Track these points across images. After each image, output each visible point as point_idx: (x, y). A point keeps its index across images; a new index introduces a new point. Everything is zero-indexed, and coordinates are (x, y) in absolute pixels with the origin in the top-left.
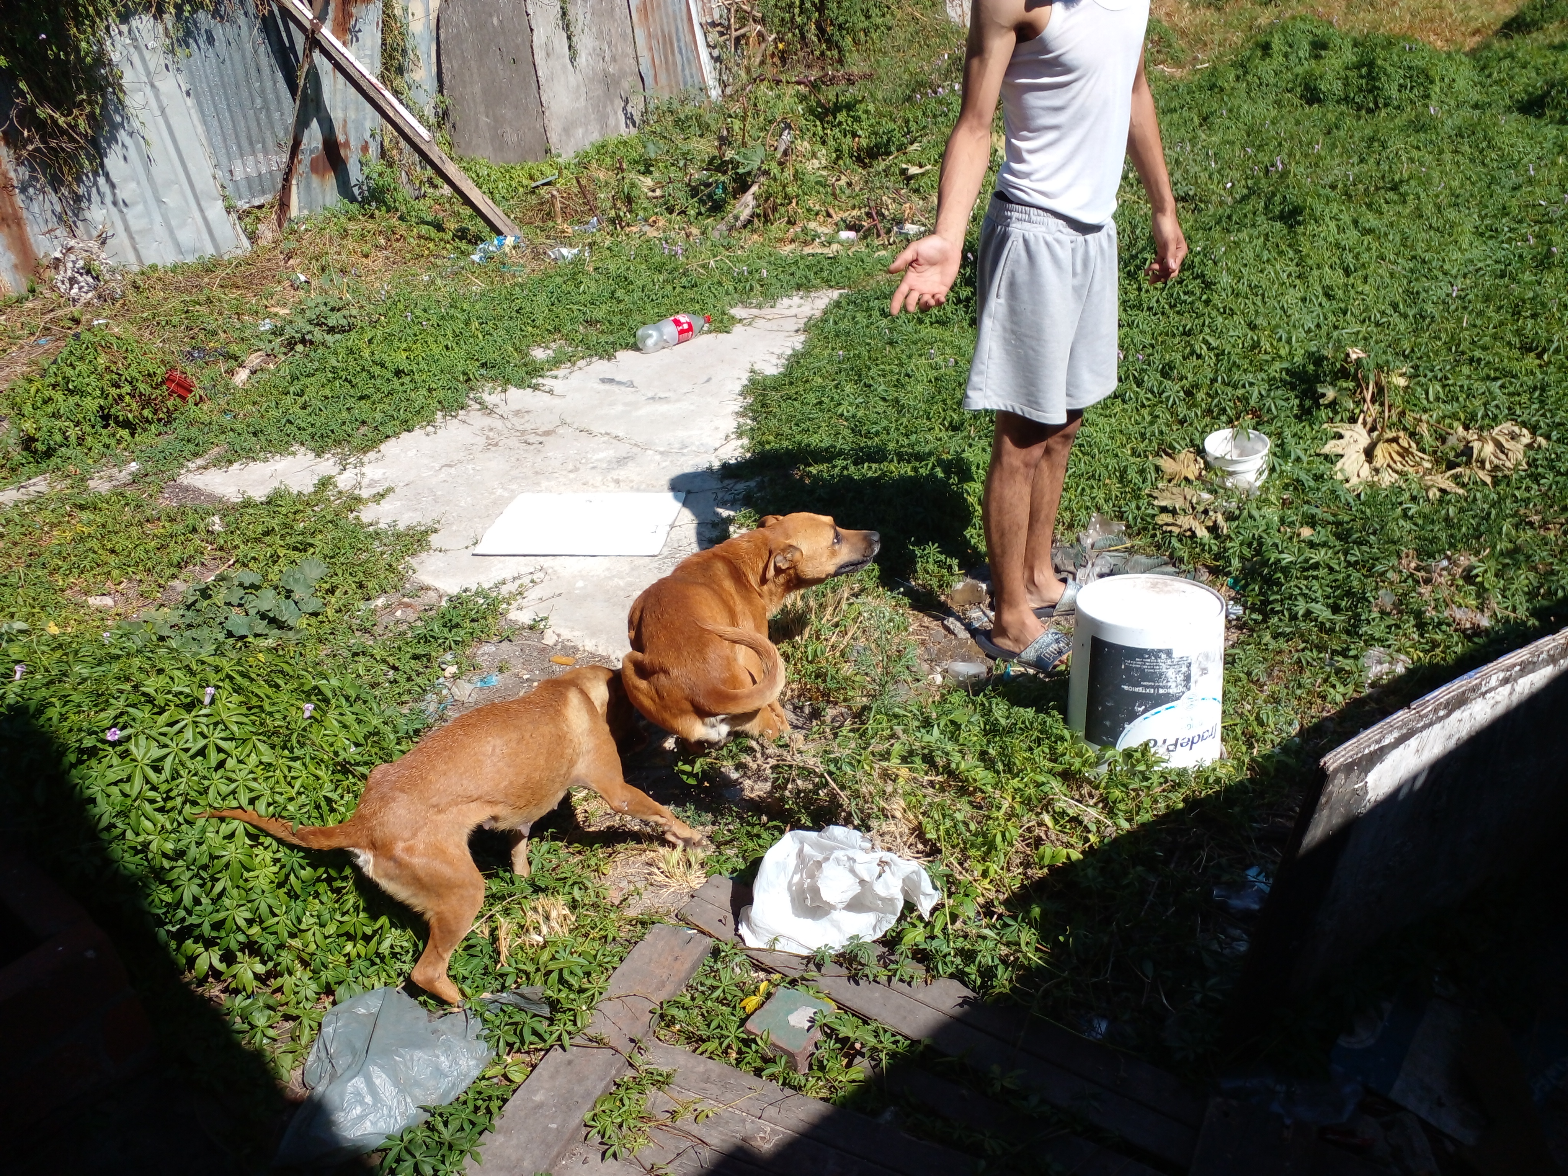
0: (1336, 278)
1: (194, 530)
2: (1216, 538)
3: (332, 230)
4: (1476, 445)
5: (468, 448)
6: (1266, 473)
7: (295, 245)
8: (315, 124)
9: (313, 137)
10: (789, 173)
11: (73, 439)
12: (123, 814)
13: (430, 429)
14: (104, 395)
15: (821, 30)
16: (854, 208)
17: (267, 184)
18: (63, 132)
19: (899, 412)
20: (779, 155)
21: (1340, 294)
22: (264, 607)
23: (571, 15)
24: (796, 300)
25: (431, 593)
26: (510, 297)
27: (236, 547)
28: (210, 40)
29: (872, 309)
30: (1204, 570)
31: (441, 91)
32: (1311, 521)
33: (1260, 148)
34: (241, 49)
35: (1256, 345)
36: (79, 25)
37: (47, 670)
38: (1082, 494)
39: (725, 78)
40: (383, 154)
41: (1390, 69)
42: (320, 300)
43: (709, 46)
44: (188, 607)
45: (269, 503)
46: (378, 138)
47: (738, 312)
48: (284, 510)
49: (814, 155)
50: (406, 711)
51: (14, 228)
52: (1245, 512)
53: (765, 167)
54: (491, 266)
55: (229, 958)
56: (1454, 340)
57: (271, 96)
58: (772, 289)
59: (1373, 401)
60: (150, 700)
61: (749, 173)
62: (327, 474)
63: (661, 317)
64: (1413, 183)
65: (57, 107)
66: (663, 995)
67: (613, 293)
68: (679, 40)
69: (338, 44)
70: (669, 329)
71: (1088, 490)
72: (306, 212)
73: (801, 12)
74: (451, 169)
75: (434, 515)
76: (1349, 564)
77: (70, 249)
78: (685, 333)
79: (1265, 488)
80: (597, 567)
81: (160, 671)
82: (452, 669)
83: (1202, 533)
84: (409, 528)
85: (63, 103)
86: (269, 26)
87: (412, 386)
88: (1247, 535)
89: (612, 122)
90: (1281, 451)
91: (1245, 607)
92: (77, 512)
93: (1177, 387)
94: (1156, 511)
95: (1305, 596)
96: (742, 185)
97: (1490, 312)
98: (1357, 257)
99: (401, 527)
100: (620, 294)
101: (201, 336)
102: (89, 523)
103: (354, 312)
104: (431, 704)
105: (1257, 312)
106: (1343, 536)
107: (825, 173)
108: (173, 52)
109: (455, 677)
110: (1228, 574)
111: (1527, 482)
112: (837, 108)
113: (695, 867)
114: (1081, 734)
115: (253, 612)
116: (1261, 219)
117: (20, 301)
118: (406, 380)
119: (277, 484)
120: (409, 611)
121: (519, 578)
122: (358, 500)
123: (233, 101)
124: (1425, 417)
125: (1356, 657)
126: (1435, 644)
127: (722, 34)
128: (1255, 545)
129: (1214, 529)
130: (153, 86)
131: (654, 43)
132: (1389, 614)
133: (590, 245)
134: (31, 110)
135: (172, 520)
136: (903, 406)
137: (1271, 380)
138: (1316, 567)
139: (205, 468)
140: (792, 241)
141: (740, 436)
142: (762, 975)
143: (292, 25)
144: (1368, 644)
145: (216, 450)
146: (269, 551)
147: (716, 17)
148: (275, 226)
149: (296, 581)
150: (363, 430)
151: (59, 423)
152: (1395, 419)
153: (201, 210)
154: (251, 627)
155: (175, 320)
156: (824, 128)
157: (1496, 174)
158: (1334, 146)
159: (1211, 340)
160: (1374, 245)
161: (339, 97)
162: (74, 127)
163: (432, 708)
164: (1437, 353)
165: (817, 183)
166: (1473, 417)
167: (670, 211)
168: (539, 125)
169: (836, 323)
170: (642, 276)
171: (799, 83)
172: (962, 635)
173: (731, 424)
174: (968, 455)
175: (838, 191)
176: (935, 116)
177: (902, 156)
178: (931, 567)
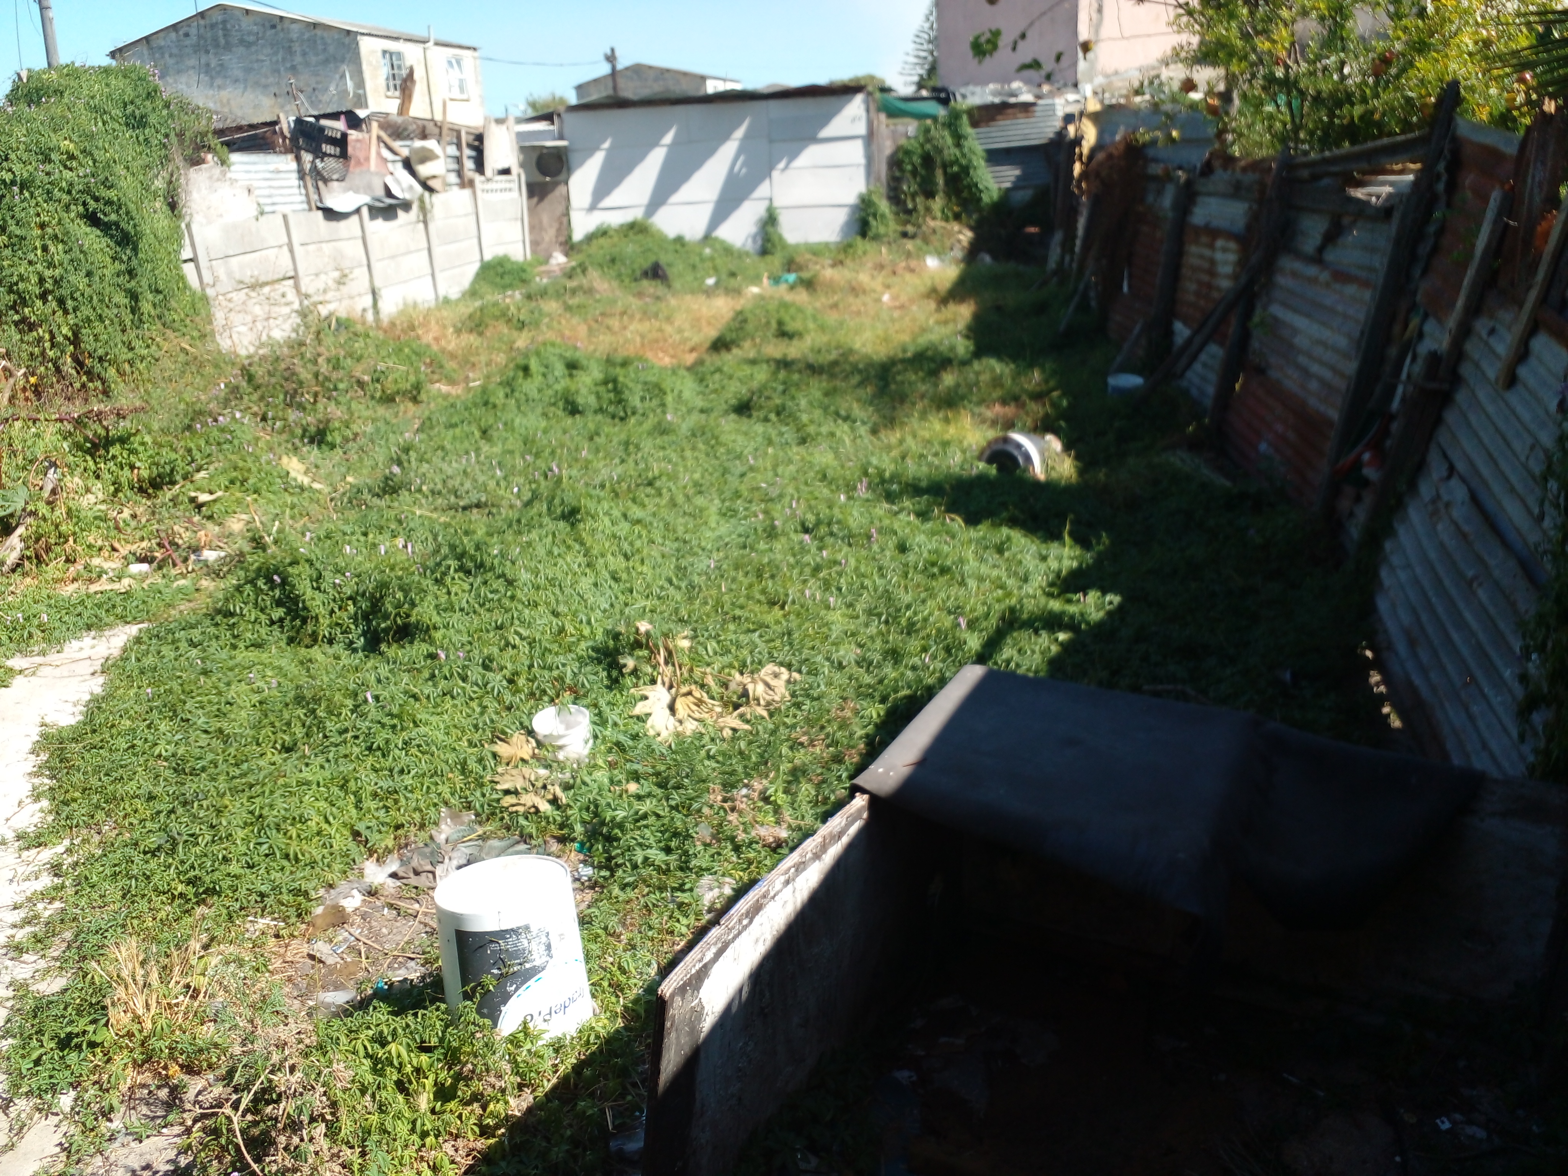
0: (617, 563)
2: (557, 809)
4: (750, 687)
6: (591, 741)
10: (60, 512)
15: (79, 363)
16: (142, 539)
19: (225, 742)
20: (46, 494)
21: (624, 576)
24: (88, 641)
29: (179, 640)
30: (552, 841)
32: (635, 776)
33: (537, 455)
35: (562, 630)
38: (428, 792)
41: (631, 385)
47: (17, 662)
49: (88, 490)
52: (578, 781)
53: (30, 508)
56: (719, 604)
58: (57, 633)
59: (666, 663)
61: (12, 515)
64: (664, 479)
71: (433, 788)
73: (53, 346)
76: (672, 808)
79: (593, 755)
83: (545, 807)
88: (584, 800)
90: (600, 720)
91: (594, 867)
93: (499, 677)
94: (500, 795)
95: (640, 845)
97: (740, 575)
98: (631, 544)
105: (557, 601)
106: (662, 785)
107: (103, 507)
110: (573, 840)
111: (793, 710)
112: (108, 442)
116: (546, 520)
124: (708, 670)
125: (691, 890)
126: (750, 862)
128: (592, 807)
129: (554, 801)
132: (709, 845)
136: (228, 736)
137: (580, 659)
138: (645, 816)
140: (74, 580)
141: (37, 798)
144: (699, 876)
152: (686, 675)
156: (96, 463)
157: (726, 464)
158: (597, 450)
159: (521, 630)
160: (644, 533)
164: (708, 616)
165: (95, 518)
166: (744, 665)
169: (138, 660)
171: (61, 420)
172: (330, 961)
173: (25, 788)
174: (306, 775)
175: (121, 524)
176: (219, 444)
177: (189, 485)
178: (285, 898)
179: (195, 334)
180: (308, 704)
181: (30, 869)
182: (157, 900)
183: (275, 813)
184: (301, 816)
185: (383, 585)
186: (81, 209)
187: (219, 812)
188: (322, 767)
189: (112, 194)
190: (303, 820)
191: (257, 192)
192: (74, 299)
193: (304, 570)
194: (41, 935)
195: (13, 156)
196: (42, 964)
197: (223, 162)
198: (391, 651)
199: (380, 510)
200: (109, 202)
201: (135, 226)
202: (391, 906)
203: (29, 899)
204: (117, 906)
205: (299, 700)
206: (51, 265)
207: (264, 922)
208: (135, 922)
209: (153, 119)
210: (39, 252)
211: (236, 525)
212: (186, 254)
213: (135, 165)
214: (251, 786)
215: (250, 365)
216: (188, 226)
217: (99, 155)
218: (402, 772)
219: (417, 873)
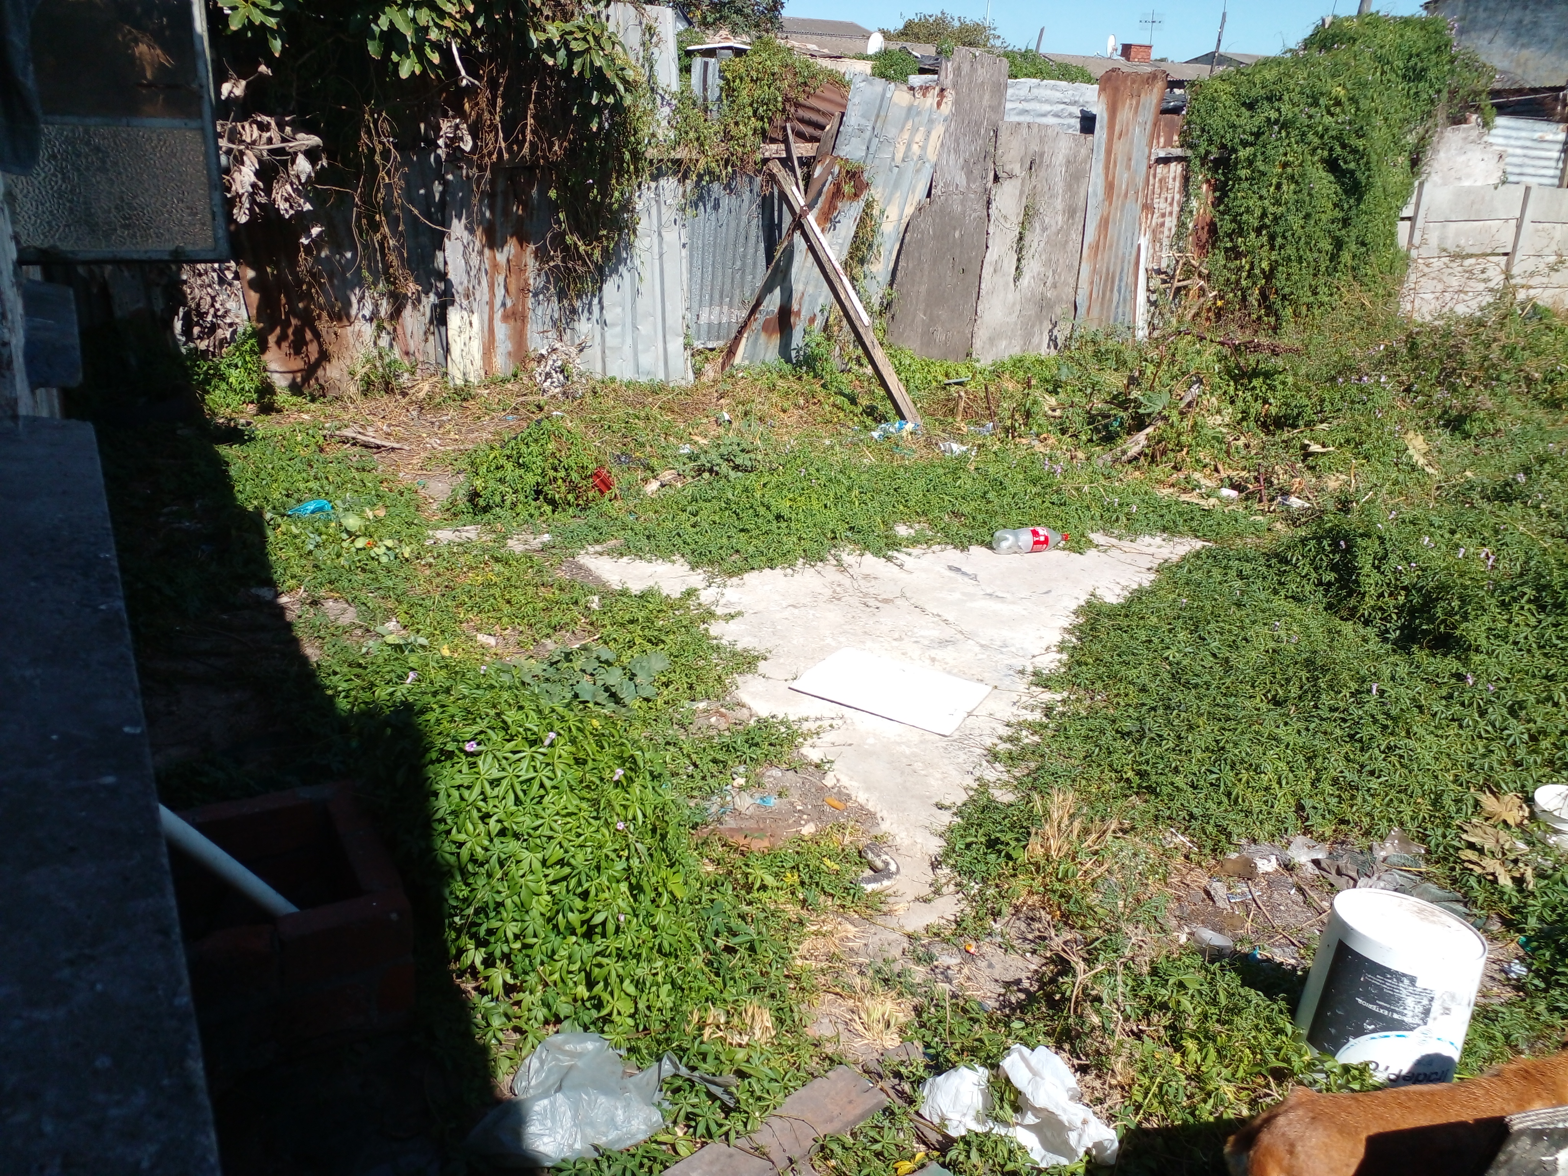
1: (576, 603)
2: (1519, 891)
3: (762, 383)
5: (815, 596)
7: (729, 387)
8: (777, 291)
9: (774, 301)
10: (1187, 424)
11: (508, 503)
12: (455, 813)
13: (789, 571)
14: (543, 474)
15: (1264, 296)
16: (1244, 469)
17: (723, 332)
18: (580, 257)
19: (1226, 672)
20: (1182, 405)
22: (610, 682)
23: (1026, 242)
24: (1158, 540)
25: (745, 710)
26: (893, 476)
27: (604, 626)
28: (716, 207)
29: (1231, 568)
30: (1496, 920)
31: (891, 285)
34: (738, 219)
36: (620, 175)
37: (431, 682)
38: (1388, 805)
39: (1156, 322)
40: (826, 328)
42: (736, 440)
43: (1148, 290)
44: (552, 664)
45: (641, 597)
46: (826, 314)
47: (1097, 537)
48: (651, 607)
49: (1219, 412)
50: (692, 804)
51: (519, 323)
52: (1558, 874)
53: (1166, 413)
54: (886, 445)
55: (489, 962)
57: (749, 261)
58: (1137, 525)
60: (506, 727)
61: (1149, 415)
62: (694, 586)
63: (1022, 525)
65: (583, 237)
66: (829, 1129)
67: (985, 493)
68: (1120, 280)
69: (817, 230)
70: (1026, 537)
71: (1396, 803)
72: (747, 362)
73: (1248, 277)
74: (879, 354)
75: (769, 645)
77: (554, 350)
78: (1040, 544)
80: (891, 731)
81: (521, 708)
82: (740, 781)
83: (1505, 881)
84: (745, 650)
85: (589, 235)
86: (766, 205)
87: (786, 531)
89: (1035, 340)
91: (1530, 970)
92: (492, 563)
93: (1522, 728)
94: (1462, 845)
96: (1139, 423)
99: (739, 647)
100: (991, 495)
101: (632, 445)
102: (498, 575)
103: (759, 457)
104: (714, 806)
107: (1225, 430)
108: (684, 210)
109: (741, 788)
110: (1521, 931)
112: (1255, 373)
113: (893, 1029)
114: (1304, 1032)
115: (599, 683)
117: (503, 381)
118: (784, 525)
119: (652, 583)
120: (722, 720)
121: (820, 719)
122: (712, 614)
123: (719, 259)
127: (1164, 282)
128: (1560, 910)
129: (1519, 881)
130: (660, 234)
131: (1096, 279)
133: (979, 446)
134: (563, 234)
135: (561, 589)
136: (1231, 667)
139: (601, 554)
140: (1173, 485)
141: (1061, 650)
142: (922, 1147)
143: (785, 207)
145: (613, 542)
146: (629, 637)
147: (1164, 265)
148: (719, 369)
149: (642, 667)
150: (735, 557)
151: (502, 488)
153: (665, 342)
154: (594, 696)
155: (615, 427)
156: (1236, 389)
161: (804, 273)
162: (590, 256)
163: (714, 809)
165: (1214, 438)
167: (1064, 432)
168: (967, 331)
169: (1190, 572)
170: (1017, 484)
171: (1222, 344)
172: (1220, 904)
173: (1056, 638)
174: (1281, 732)
175: (1233, 450)
176: (1353, 402)
177: (1308, 432)
178: (1210, 829)
179: (1381, 291)
180: (1315, 669)
181: (1031, 701)
182: (1108, 774)
183: (1236, 752)
184: (1258, 766)
185: (1443, 588)
186: (1326, 153)
187: (1191, 728)
188: (1299, 732)
189: (1360, 143)
190: (1258, 770)
191: (1508, 160)
192: (1284, 237)
193: (1374, 546)
194: (1015, 754)
195: (1286, 97)
196: (1005, 777)
197: (1486, 124)
198: (1420, 655)
199: (1482, 511)
200: (1354, 151)
201: (1369, 177)
202: (1300, 890)
203: (1019, 724)
204: (1077, 762)
205: (1309, 663)
206: (1277, 203)
207: (1181, 839)
208: (1084, 782)
209: (1431, 74)
210: (1272, 189)
211: (1333, 483)
212: (1407, 212)
213: (1395, 118)
214: (1228, 719)
215: (1418, 333)
216: (1421, 184)
217: (1365, 104)
218: (1372, 773)
219: (1339, 873)
